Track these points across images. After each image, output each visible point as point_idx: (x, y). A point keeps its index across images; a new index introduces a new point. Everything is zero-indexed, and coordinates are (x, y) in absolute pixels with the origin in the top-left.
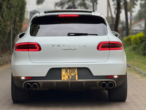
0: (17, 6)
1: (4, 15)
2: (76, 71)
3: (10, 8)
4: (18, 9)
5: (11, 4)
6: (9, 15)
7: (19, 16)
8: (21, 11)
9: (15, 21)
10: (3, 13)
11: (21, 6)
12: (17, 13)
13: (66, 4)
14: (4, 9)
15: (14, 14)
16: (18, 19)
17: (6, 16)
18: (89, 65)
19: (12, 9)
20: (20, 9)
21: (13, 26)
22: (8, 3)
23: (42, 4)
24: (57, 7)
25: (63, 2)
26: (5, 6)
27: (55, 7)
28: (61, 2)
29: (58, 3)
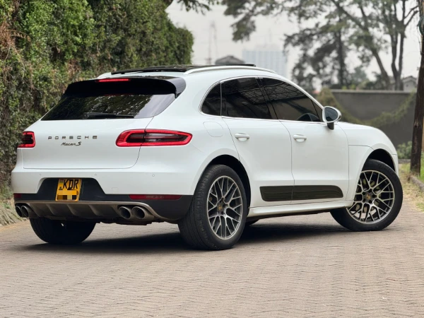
0: (167, 48)
2: (79, 185)
3: (147, 54)
4: (171, 55)
5: (149, 43)
11: (179, 48)
13: (315, 37)
14: (130, 55)
20: (176, 54)
22: (141, 41)
23: (248, 39)
24: (290, 47)
25: (308, 32)
26: (132, 49)
27: (285, 46)
28: (303, 32)
29: (294, 35)
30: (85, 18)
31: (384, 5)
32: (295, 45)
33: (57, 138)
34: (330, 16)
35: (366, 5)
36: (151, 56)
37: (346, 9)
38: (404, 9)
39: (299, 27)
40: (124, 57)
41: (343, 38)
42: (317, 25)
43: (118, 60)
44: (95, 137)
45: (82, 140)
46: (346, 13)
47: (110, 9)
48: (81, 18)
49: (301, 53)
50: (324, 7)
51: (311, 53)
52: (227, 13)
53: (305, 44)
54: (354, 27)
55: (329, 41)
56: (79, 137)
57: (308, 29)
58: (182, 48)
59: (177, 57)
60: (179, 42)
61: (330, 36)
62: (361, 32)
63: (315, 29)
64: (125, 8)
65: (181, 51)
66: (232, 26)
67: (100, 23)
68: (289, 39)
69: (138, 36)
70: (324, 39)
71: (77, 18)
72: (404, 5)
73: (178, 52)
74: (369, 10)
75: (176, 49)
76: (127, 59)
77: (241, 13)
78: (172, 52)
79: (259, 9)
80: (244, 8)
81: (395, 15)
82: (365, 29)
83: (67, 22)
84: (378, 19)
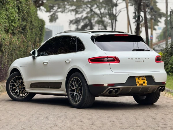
0: (37, 26)
1: (27, 36)
2: (145, 79)
3: (32, 29)
4: (38, 29)
5: (33, 25)
6: (31, 35)
7: (39, 37)
8: (41, 31)
9: (35, 41)
10: (26, 34)
11: (41, 26)
12: (37, 33)
13: (81, 21)
14: (27, 29)
15: (35, 35)
16: (37, 39)
17: (28, 36)
18: (153, 74)
19: (34, 30)
20: (40, 29)
21: (33, 46)
22: (30, 24)
23: (55, 22)
24: (71, 25)
25: (78, 19)
26: (28, 27)
27: (70, 24)
28: (76, 19)
29: (73, 20)
30: (16, 17)
31: (108, 9)
32: (73, 24)
33: (132, 59)
34: (88, 13)
35: (101, 9)
36: (33, 30)
37: (94, 10)
38: (116, 10)
39: (75, 17)
40: (25, 30)
41: (92, 21)
42: (82, 16)
43: (23, 32)
44: (148, 59)
45: (144, 60)
46: (94, 12)
47: (23, 13)
48: (15, 16)
49: (76, 27)
50: (85, 9)
51: (80, 27)
52: (47, 11)
53: (77, 24)
54: (97, 17)
55: (87, 22)
56: (142, 59)
57: (78, 18)
58: (42, 27)
59: (40, 30)
60: (41, 24)
61: (87, 20)
62: (100, 19)
63: (81, 18)
64: (27, 12)
65: (42, 28)
66: (49, 16)
67: (19, 18)
68: (71, 22)
69: (30, 22)
70: (85, 21)
71: (13, 16)
72: (116, 8)
73: (41, 28)
74: (103, 10)
75: (40, 27)
76: (26, 31)
77: (52, 11)
78: (38, 28)
79: (59, 10)
80: (53, 9)
81: (113, 12)
82: (101, 18)
83: (10, 18)
84: (106, 14)
